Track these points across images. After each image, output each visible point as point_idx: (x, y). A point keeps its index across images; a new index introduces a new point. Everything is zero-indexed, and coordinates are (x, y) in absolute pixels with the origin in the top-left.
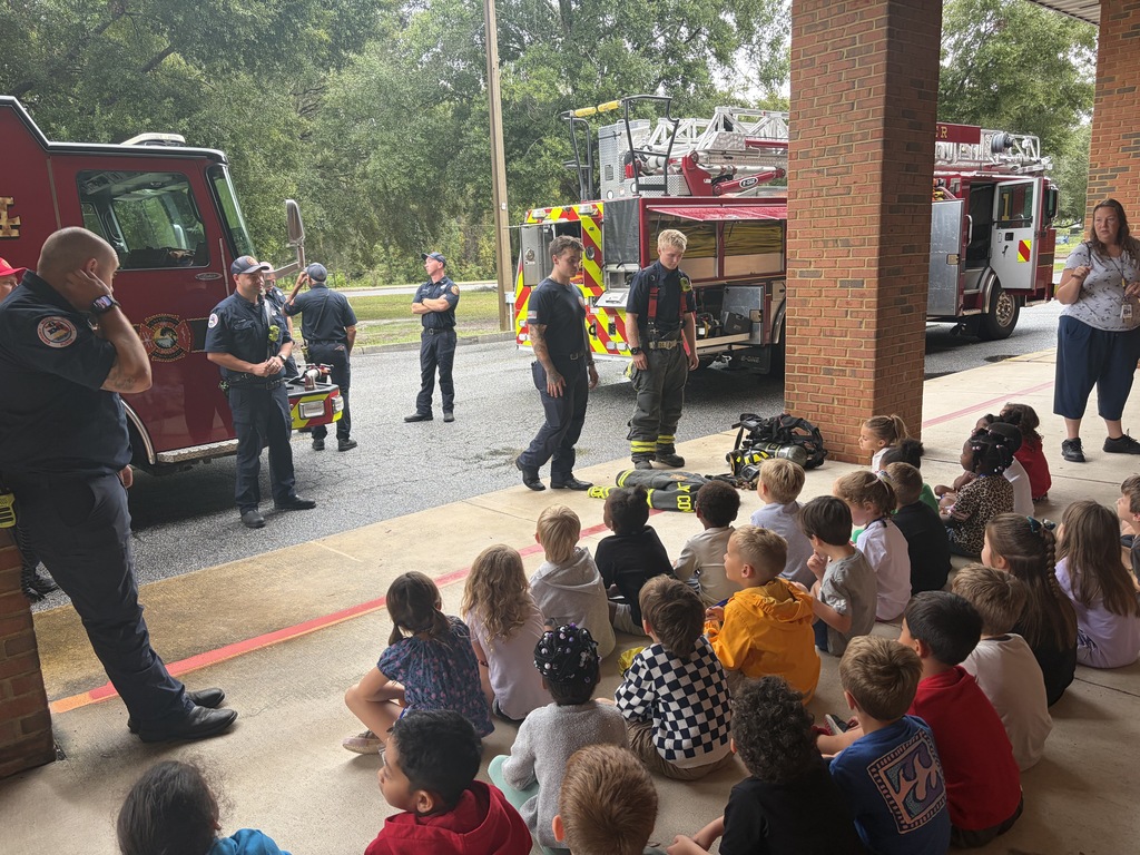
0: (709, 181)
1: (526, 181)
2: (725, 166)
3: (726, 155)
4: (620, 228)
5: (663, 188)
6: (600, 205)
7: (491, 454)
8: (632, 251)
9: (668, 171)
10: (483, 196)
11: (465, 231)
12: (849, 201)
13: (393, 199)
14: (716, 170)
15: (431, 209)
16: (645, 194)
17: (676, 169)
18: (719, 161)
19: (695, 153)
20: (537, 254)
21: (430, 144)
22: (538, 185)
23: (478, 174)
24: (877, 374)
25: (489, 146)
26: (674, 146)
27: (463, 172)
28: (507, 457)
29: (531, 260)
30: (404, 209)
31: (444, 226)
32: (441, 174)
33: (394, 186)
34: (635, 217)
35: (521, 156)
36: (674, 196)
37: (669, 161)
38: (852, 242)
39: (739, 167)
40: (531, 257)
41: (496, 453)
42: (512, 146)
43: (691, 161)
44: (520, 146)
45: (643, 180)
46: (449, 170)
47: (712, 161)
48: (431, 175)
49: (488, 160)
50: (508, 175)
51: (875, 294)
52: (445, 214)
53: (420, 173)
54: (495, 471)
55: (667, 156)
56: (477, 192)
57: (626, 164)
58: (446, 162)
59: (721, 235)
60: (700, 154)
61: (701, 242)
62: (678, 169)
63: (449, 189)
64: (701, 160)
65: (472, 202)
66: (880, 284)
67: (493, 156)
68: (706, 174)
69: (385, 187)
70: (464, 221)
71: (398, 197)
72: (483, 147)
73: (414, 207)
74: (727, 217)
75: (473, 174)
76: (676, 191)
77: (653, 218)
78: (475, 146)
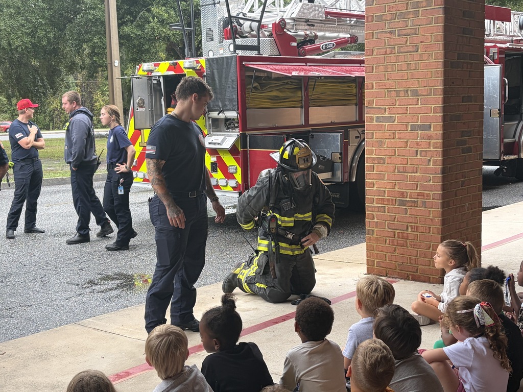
0: (295, 44)
1: (136, 42)
2: (308, 32)
3: (309, 23)
4: (220, 81)
5: (256, 48)
6: (202, 61)
7: (104, 279)
8: (231, 100)
9: (261, 35)
10: (97, 54)
11: (81, 86)
12: (416, 57)
13: (17, 56)
14: (300, 36)
15: (51, 65)
16: (240, 53)
17: (267, 33)
18: (303, 27)
19: (283, 20)
20: (146, 101)
21: (50, 9)
22: (147, 47)
23: (94, 35)
24: (444, 205)
25: (104, 12)
26: (265, 14)
27: (80, 34)
28: (119, 282)
29: (141, 107)
30: (26, 65)
31: (62, 80)
32: (60, 35)
33: (17, 44)
34: (234, 72)
35: (132, 22)
36: (266, 55)
37: (261, 27)
38: (420, 93)
39: (320, 34)
40: (141, 105)
41: (108, 278)
42: (124, 13)
43: (280, 27)
44: (131, 14)
45: (239, 41)
46: (67, 32)
47: (298, 27)
48: (51, 35)
49: (103, 23)
50: (120, 37)
51: (440, 136)
52: (64, 70)
53: (41, 33)
54: (107, 295)
55: (260, 22)
56: (93, 52)
57: (224, 28)
58: (65, 25)
59: (306, 89)
60: (287, 21)
61: (290, 94)
62: (268, 34)
63: (68, 49)
64: (288, 26)
65: (88, 61)
66: (445, 127)
67: (107, 20)
68: (293, 39)
69: (9, 44)
70: (80, 77)
71: (22, 54)
72: (98, 13)
73: (35, 63)
74: (311, 74)
75: (88, 36)
76: (267, 50)
77: (248, 74)
78: (91, 12)
